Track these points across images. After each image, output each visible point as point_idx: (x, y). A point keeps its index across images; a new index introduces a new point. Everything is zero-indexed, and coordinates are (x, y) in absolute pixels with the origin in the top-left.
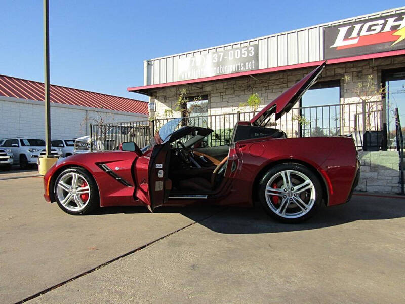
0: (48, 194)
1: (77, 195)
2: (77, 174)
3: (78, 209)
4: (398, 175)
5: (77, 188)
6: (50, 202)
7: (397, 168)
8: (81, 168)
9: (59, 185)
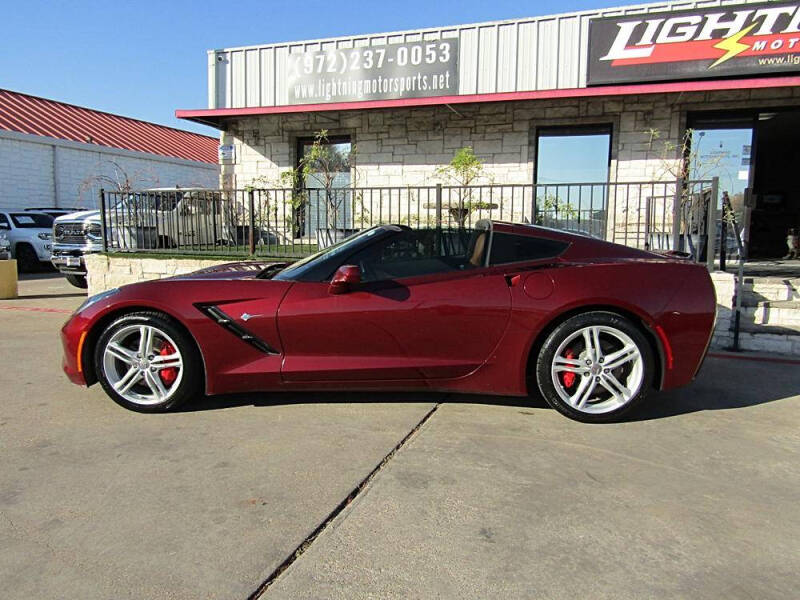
0: (80, 370)
1: (152, 371)
2: (150, 328)
3: (153, 400)
4: (730, 315)
5: (150, 358)
6: (85, 386)
7: (729, 305)
8: (160, 315)
9: (107, 350)
